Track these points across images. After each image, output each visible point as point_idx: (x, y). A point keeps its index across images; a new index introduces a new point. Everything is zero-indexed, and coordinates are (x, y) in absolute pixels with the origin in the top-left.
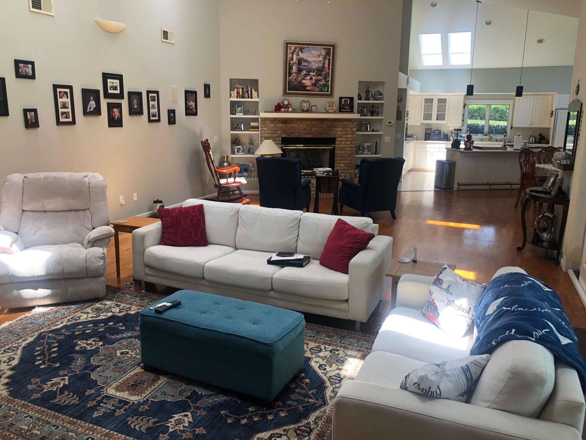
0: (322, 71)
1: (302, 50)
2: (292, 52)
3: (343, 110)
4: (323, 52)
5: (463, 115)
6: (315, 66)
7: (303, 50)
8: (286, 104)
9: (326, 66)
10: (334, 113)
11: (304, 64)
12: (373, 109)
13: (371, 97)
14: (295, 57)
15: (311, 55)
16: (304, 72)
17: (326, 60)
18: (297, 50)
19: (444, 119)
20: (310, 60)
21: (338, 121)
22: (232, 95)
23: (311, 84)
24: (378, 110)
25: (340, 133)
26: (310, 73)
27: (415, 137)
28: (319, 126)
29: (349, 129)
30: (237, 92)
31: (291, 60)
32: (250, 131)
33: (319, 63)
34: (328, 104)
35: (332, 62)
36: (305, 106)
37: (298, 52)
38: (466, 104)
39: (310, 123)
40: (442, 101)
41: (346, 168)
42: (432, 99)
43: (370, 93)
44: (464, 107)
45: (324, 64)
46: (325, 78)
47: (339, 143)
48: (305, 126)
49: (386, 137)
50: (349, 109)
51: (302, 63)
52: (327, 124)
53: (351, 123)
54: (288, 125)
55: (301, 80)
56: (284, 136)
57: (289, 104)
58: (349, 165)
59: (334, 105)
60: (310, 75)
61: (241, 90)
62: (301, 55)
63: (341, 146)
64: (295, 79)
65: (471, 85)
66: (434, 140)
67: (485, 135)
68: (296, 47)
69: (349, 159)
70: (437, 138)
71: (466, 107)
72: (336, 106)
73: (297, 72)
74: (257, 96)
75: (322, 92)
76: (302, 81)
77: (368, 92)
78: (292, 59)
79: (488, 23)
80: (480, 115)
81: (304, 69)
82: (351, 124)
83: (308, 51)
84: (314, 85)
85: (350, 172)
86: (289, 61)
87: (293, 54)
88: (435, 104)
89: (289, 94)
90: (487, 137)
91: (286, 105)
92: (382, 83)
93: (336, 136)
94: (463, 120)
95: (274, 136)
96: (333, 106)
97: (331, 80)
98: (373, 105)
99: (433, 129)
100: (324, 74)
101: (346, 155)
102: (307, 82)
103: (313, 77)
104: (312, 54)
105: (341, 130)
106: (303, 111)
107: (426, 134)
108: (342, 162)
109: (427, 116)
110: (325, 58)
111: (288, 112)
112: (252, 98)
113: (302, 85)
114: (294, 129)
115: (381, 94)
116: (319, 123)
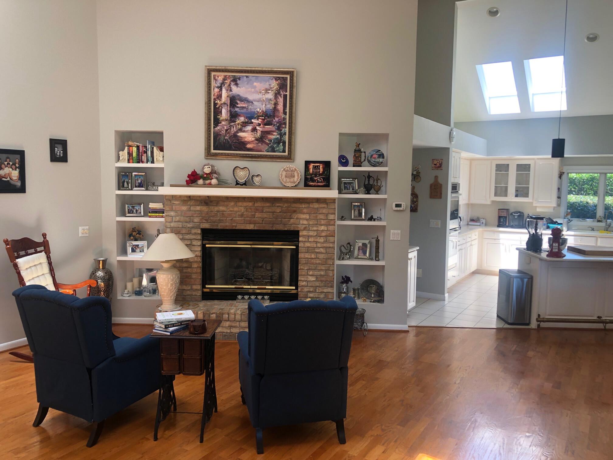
0: (274, 116)
1: (236, 81)
2: (219, 85)
3: (311, 184)
4: (275, 85)
5: (559, 189)
6: (259, 108)
7: (238, 82)
8: (208, 172)
9: (280, 107)
10: (296, 187)
11: (240, 105)
12: (369, 181)
13: (365, 160)
14: (224, 93)
15: (253, 90)
16: (242, 119)
17: (280, 98)
18: (228, 82)
19: (526, 195)
20: (250, 98)
21: (301, 203)
22: (121, 159)
23: (253, 139)
24: (377, 183)
25: (305, 222)
26: (253, 121)
27: (484, 221)
28: (268, 210)
29: (322, 216)
30: (129, 153)
31: (218, 98)
32: (150, 217)
33: (267, 103)
34: (284, 173)
35: (290, 101)
36: (242, 175)
37: (229, 85)
38: (563, 173)
39: (250, 204)
40: (524, 168)
41: (317, 284)
42: (508, 165)
43: (363, 154)
44: (560, 177)
45: (276, 104)
46: (279, 129)
47: (304, 240)
48: (243, 209)
49: (392, 231)
50: (321, 182)
51: (238, 104)
52: (282, 207)
53: (326, 206)
54: (212, 208)
55: (237, 132)
56: (206, 226)
57: (213, 172)
58: (323, 279)
59: (296, 174)
60: (252, 123)
61: (135, 149)
62: (235, 90)
63: (307, 244)
64: (226, 130)
65: (559, 140)
66: (512, 227)
67: (599, 221)
68: (225, 76)
69: (323, 268)
70: (517, 223)
71: (564, 177)
72: (299, 176)
73: (229, 118)
74: (161, 159)
75: (274, 152)
76: (238, 134)
77: (358, 151)
78: (220, 97)
79: (592, 39)
80: (593, 188)
81: (241, 113)
82: (324, 208)
83: (247, 84)
84: (260, 140)
85: (325, 291)
86: (215, 99)
87: (220, 88)
88: (513, 173)
89: (216, 155)
90: (603, 224)
91: (206, 174)
92: (385, 137)
93: (298, 227)
94: (559, 197)
95: (189, 225)
96: (294, 177)
97: (289, 132)
98: (369, 175)
99: (512, 210)
100: (277, 123)
101: (318, 262)
102: (247, 135)
103: (258, 128)
104: (255, 87)
105: (307, 217)
106: (238, 184)
107: (500, 217)
108: (311, 273)
109: (501, 191)
110: (277, 95)
111: (210, 185)
112: (153, 162)
113: (238, 140)
114: (223, 214)
115: (382, 156)
116: (268, 204)
